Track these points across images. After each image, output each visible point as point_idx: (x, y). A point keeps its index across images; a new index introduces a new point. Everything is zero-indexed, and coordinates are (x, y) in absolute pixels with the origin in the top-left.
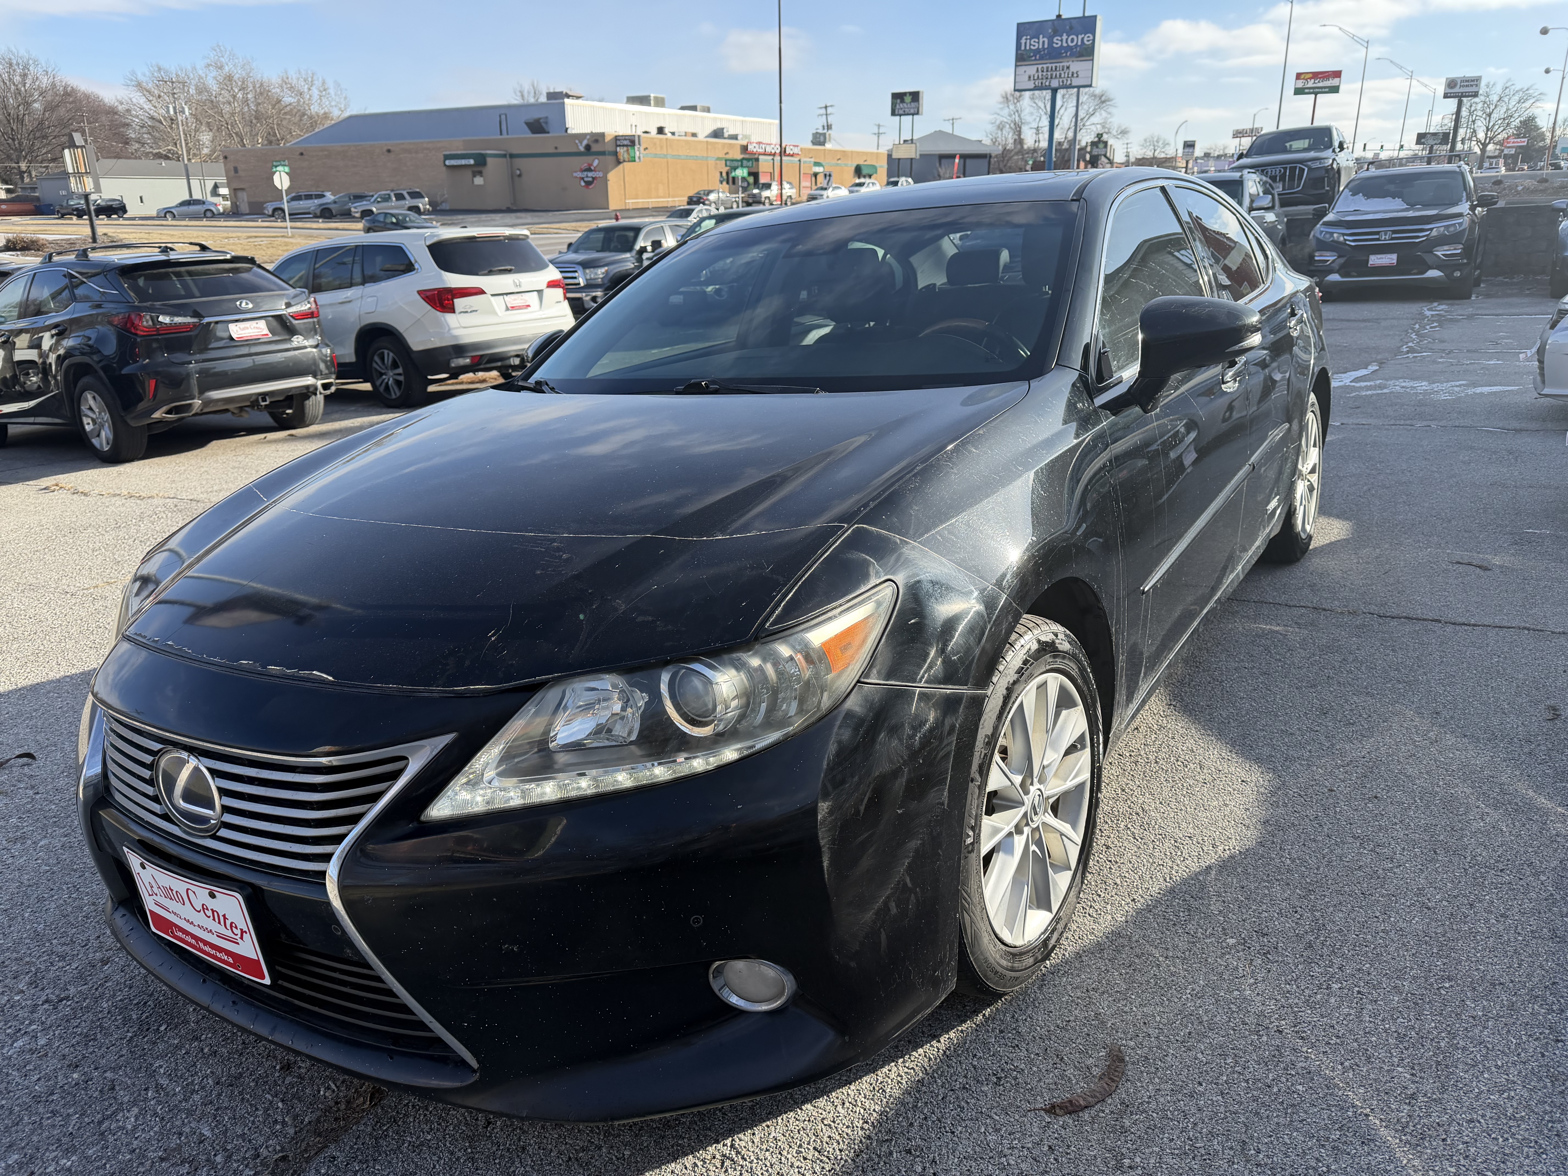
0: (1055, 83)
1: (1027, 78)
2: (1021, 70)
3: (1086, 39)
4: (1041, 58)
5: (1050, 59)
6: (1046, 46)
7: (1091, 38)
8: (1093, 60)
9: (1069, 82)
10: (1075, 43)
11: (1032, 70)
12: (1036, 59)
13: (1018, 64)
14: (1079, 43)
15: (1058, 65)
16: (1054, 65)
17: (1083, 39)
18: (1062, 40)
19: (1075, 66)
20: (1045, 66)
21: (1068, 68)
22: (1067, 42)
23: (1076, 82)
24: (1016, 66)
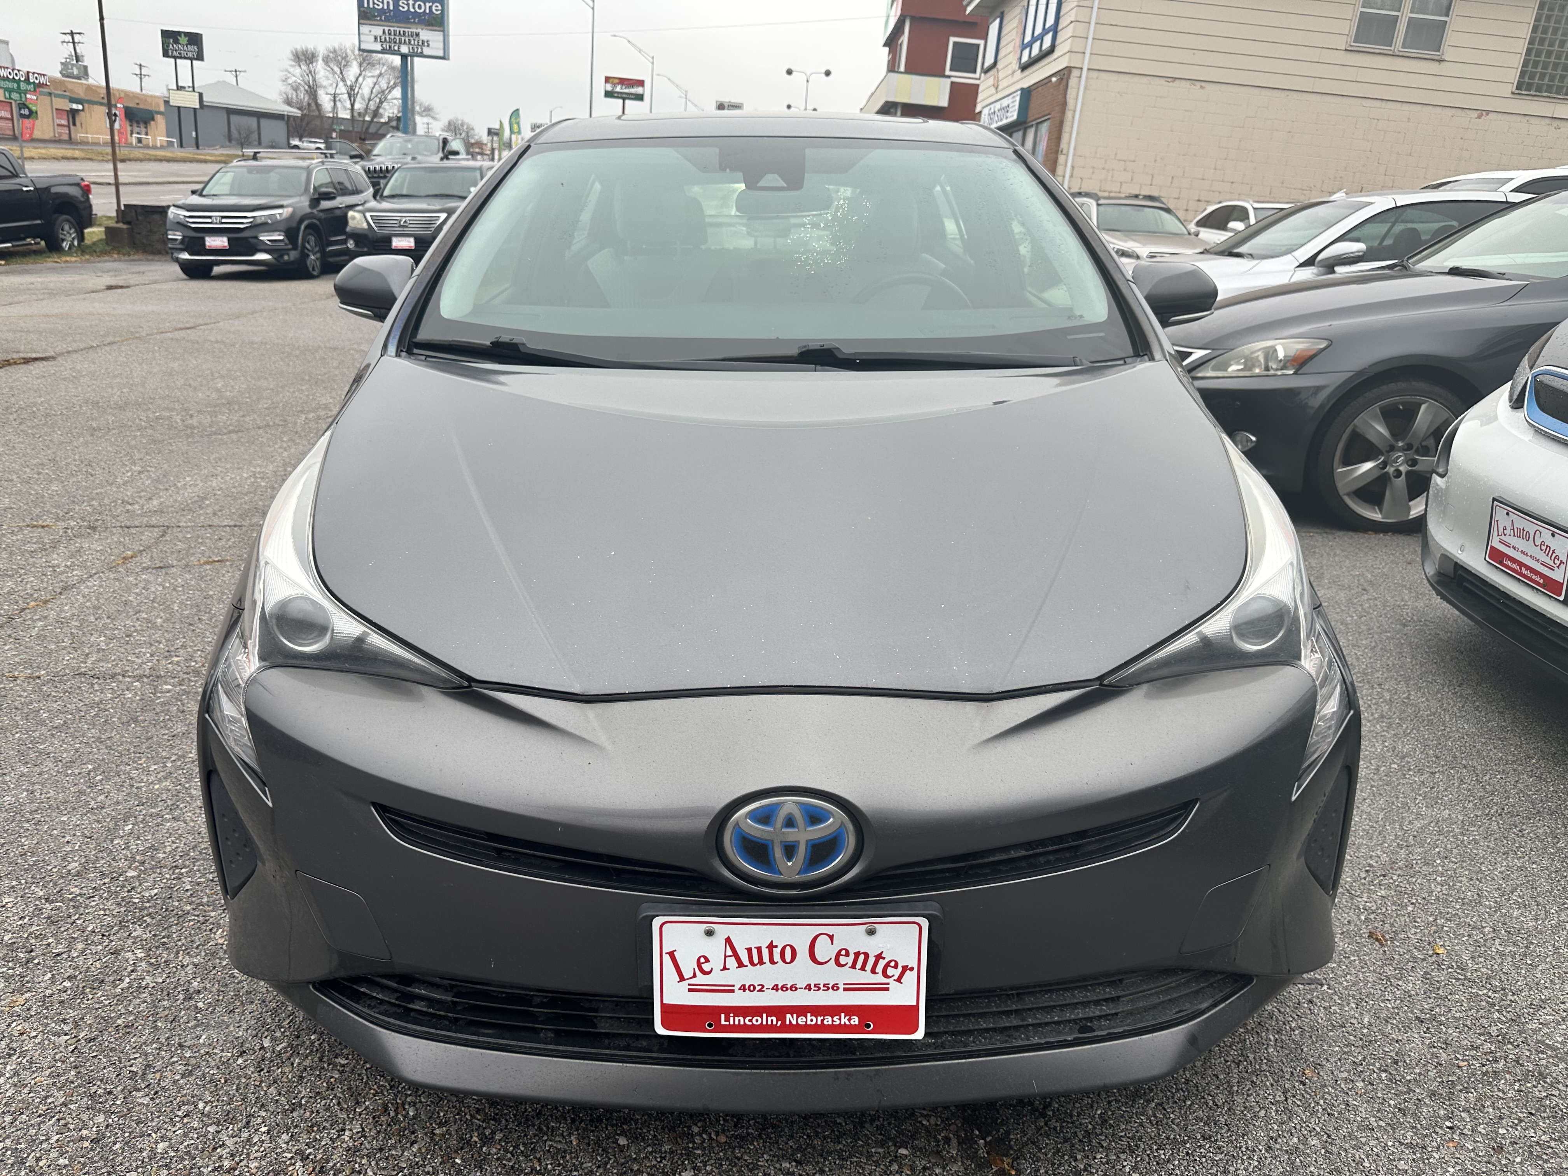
0: (404, 49)
1: (373, 39)
2: (365, 29)
3: (434, 8)
4: (387, 20)
5: (396, 22)
6: (391, 8)
7: (440, 8)
8: (443, 31)
9: (420, 50)
10: (422, 10)
11: (378, 31)
12: (381, 20)
13: (362, 21)
14: (428, 11)
15: (406, 30)
16: (402, 30)
17: (430, 7)
18: (408, 5)
19: (425, 34)
20: (392, 29)
21: (418, 35)
22: (414, 7)
23: (426, 51)
24: (359, 24)
